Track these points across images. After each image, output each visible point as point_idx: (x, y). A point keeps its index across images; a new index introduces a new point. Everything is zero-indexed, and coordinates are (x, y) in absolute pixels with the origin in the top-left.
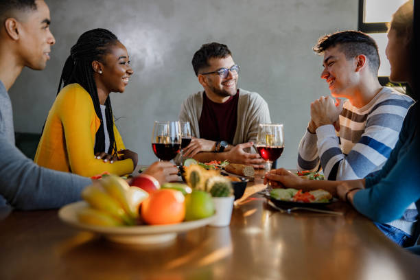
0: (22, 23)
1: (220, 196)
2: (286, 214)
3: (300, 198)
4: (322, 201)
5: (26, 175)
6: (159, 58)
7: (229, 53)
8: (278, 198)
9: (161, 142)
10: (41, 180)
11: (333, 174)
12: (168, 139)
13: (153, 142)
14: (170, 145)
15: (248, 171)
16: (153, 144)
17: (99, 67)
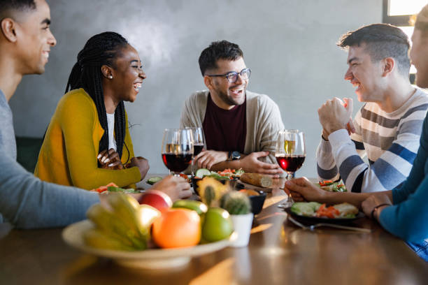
0: (19, 23)
1: (238, 214)
2: (309, 231)
3: (324, 213)
4: (349, 217)
5: (27, 191)
6: (167, 56)
7: (241, 54)
8: (300, 214)
9: (171, 152)
10: (44, 196)
11: (358, 185)
12: (179, 148)
13: (163, 153)
14: (182, 155)
15: (265, 181)
16: (163, 155)
17: (110, 72)
